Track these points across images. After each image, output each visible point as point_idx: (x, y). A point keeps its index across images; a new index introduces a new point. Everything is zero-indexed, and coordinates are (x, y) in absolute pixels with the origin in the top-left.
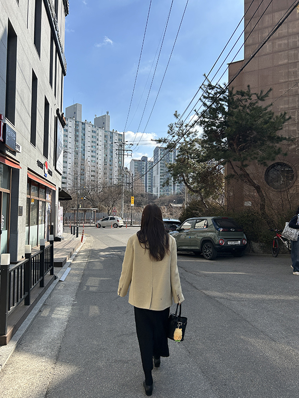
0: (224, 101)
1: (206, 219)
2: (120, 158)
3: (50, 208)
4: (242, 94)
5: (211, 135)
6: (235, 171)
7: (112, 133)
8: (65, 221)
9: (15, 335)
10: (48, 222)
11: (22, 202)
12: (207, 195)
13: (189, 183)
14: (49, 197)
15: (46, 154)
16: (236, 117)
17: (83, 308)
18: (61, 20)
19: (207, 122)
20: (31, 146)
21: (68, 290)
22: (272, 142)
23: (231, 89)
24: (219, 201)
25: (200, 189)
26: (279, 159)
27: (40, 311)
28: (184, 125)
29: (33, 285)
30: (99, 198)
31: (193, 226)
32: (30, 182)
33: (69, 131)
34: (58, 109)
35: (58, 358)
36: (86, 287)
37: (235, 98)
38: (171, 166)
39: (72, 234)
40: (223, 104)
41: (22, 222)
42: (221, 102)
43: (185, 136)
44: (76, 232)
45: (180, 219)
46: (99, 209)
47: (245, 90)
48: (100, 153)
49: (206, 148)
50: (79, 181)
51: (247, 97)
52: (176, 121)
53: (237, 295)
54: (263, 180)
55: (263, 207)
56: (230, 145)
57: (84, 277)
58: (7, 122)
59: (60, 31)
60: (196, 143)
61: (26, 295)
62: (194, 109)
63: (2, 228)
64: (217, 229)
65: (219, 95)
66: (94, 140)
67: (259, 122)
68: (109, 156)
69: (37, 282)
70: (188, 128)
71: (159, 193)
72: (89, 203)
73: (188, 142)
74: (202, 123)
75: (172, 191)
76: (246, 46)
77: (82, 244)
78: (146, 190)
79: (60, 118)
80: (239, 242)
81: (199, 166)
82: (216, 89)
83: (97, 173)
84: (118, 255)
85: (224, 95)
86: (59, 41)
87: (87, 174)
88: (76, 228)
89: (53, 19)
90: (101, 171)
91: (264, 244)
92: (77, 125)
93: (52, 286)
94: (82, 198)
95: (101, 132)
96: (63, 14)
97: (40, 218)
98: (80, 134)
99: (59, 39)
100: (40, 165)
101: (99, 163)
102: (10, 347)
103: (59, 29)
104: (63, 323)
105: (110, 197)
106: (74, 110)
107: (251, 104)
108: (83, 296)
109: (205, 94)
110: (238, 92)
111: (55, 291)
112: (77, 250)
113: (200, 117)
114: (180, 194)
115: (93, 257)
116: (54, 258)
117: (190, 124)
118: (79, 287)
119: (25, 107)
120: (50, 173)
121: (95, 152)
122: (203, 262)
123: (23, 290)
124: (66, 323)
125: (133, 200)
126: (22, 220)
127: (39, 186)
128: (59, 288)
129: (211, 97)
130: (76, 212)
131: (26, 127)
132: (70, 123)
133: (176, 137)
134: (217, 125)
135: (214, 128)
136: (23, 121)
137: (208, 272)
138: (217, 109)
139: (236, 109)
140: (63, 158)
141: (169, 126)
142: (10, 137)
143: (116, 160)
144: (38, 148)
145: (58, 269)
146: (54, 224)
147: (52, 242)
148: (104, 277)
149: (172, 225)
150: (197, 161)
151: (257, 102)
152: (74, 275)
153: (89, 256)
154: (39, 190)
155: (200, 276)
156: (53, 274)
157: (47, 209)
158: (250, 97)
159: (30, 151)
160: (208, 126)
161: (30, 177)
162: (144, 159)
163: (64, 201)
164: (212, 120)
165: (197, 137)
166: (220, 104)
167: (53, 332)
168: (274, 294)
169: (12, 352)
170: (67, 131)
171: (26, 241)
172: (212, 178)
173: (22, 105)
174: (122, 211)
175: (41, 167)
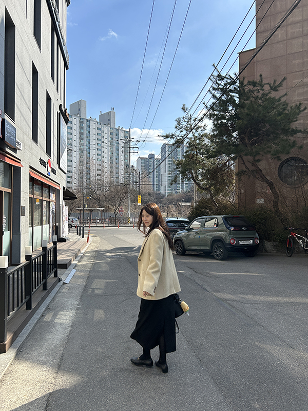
0: (234, 93)
1: (216, 218)
2: (126, 156)
3: (54, 208)
4: (254, 84)
5: (221, 129)
6: (246, 167)
7: (117, 130)
9: (16, 341)
10: (53, 222)
11: (25, 201)
12: (217, 193)
13: (198, 180)
14: (53, 197)
15: (48, 152)
16: (248, 109)
17: (88, 313)
18: (63, 12)
19: (217, 115)
20: (34, 144)
21: (72, 293)
22: (286, 135)
23: (242, 80)
24: (230, 198)
25: (210, 187)
26: (294, 153)
27: (43, 316)
28: (193, 119)
29: (35, 288)
30: (105, 197)
31: (203, 225)
32: (32, 180)
33: (73, 128)
34: (61, 105)
35: (60, 367)
36: (91, 290)
37: (247, 89)
38: (179, 163)
39: (78, 234)
40: (234, 96)
41: (25, 223)
43: (194, 131)
44: (82, 232)
45: (189, 218)
46: (106, 209)
47: (257, 79)
48: (106, 151)
49: (215, 142)
50: (85, 180)
51: (259, 88)
52: (184, 115)
53: (250, 297)
54: (276, 176)
55: (276, 204)
56: (242, 139)
57: (90, 279)
58: (6, 118)
59: (61, 22)
60: (205, 138)
61: (27, 299)
62: (203, 102)
63: (4, 228)
64: (228, 228)
65: (229, 86)
66: (99, 137)
67: (272, 113)
68: (115, 154)
69: (39, 285)
70: (197, 122)
71: (167, 192)
72: (95, 203)
73: (196, 137)
74: (211, 116)
75: (181, 190)
76: (258, 32)
77: (88, 244)
78: (154, 189)
79: (63, 114)
80: (252, 241)
81: (208, 163)
82: (225, 79)
83: (103, 172)
84: (125, 256)
85: (234, 86)
86: (61, 33)
87: (93, 173)
88: (82, 228)
89: (53, 9)
90: (107, 170)
91: (277, 243)
92: (81, 122)
93: (56, 289)
94: (88, 198)
95: (106, 130)
96: (65, 5)
97: (44, 218)
98: (85, 132)
99: (60, 30)
100: (42, 162)
101: (105, 162)
102: (10, 354)
103: (60, 19)
104: (66, 329)
105: (117, 196)
106: (78, 107)
107: (263, 94)
108: (88, 298)
109: (214, 86)
110: (249, 82)
111: (59, 294)
112: (83, 251)
113: (209, 110)
114: (189, 192)
115: (100, 258)
116: (58, 259)
117: (199, 118)
118: (84, 289)
119: (26, 102)
120: (54, 171)
121: (101, 150)
122: (214, 263)
123: (24, 293)
124: (69, 329)
125: (140, 199)
126: (24, 220)
127: (42, 185)
128: (63, 291)
129: (221, 89)
130: (82, 211)
131: (27, 123)
132: (75, 121)
133: (184, 132)
134: (227, 118)
135: (224, 121)
136: (23, 116)
137: (219, 273)
138: (227, 101)
139: (247, 100)
140: (67, 156)
141: (176, 120)
142: (10, 133)
143: (122, 158)
144: (41, 146)
145: (62, 270)
146: (59, 224)
147: (55, 243)
148: (111, 279)
149: (180, 225)
150: (206, 157)
151: (270, 93)
152: (79, 277)
153: (95, 258)
154: (42, 189)
155: (211, 277)
156: (57, 277)
157: (51, 209)
158: (263, 87)
159: (32, 149)
160: (217, 119)
161: (33, 175)
162: (152, 156)
163: (69, 201)
164: (222, 113)
165: (206, 132)
166: (231, 95)
167: (56, 338)
168: (290, 296)
169: (12, 360)
170: (71, 128)
171: (30, 242)
172: (222, 174)
173: (23, 99)
174: (129, 210)
175: (44, 165)
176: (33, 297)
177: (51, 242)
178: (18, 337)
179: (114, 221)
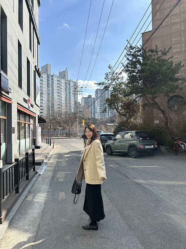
0: (140, 57)
1: (131, 133)
2: (75, 97)
3: (33, 128)
4: (152, 51)
5: (132, 79)
6: (148, 101)
7: (70, 81)
8: (43, 136)
9: (9, 216)
10: (32, 137)
11: (14, 124)
12: (130, 117)
13: (119, 110)
14: (32, 121)
15: (29, 94)
16: (149, 66)
17: (55, 194)
18: (36, 10)
19: (130, 70)
20: (19, 89)
21: (45, 181)
22: (172, 82)
23: (145, 49)
24: (138, 120)
25: (126, 114)
26: (177, 92)
27: (26, 197)
28: (115, 73)
29: (21, 179)
30: (63, 121)
31: (123, 137)
32: (19, 111)
33: (43, 81)
34: (36, 66)
36: (56, 179)
37: (148, 54)
38: (108, 100)
39: (47, 143)
40: (140, 59)
41: (15, 138)
42: (138, 57)
43: (116, 80)
44: (49, 142)
45: (113, 133)
46: (63, 128)
47: (154, 48)
48: (63, 93)
49: (129, 87)
50: (51, 111)
51: (155, 53)
52: (110, 71)
53: (155, 182)
54: (166, 106)
55: (166, 124)
56: (145, 85)
57: (55, 172)
58: (2, 73)
59: (35, 16)
60: (123, 85)
61: (16, 187)
62: (121, 63)
63: (2, 141)
64: (139, 139)
65: (137, 52)
66: (59, 86)
67: (164, 68)
68: (68, 96)
69: (24, 177)
70: (117, 75)
71: (99, 117)
72: (57, 125)
73: (118, 84)
74: (126, 71)
75: (107, 116)
76: (153, 20)
77: (53, 150)
78: (91, 115)
79: (37, 71)
80: (153, 146)
81: (125, 99)
82: (135, 49)
83: (61, 106)
84: (76, 157)
85: (140, 53)
86: (35, 22)
87: (56, 107)
88: (49, 140)
89: (30, 8)
90: (64, 105)
91: (168, 147)
92: (48, 77)
93: (34, 179)
94: (53, 122)
95: (63, 81)
96: (37, 6)
97: (27, 134)
98: (51, 83)
99: (35, 21)
100: (25, 100)
101: (62, 100)
102: (5, 224)
103: (34, 14)
104: (41, 206)
105: (70, 120)
106: (46, 68)
107: (158, 57)
108: (54, 184)
109: (128, 53)
110: (149, 50)
111: (37, 182)
112: (51, 154)
113: (125, 68)
114: (112, 117)
115: (61, 158)
116: (35, 159)
117: (119, 73)
118: (52, 178)
119: (14, 63)
120: (32, 106)
121: (60, 93)
122: (130, 160)
123: (14, 183)
124: (43, 205)
125: (83, 122)
126: (14, 136)
127: (25, 114)
128: (39, 180)
129: (132, 54)
130: (49, 130)
131: (15, 76)
132: (44, 76)
133: (110, 81)
134: (136, 72)
135: (134, 74)
136: (13, 72)
137: (135, 167)
138: (136, 62)
139: (148, 61)
140: (40, 97)
141: (105, 74)
142: (4, 82)
143: (73, 98)
144: (24, 90)
145: (38, 166)
146: (36, 138)
147: (33, 150)
148: (68, 172)
149: (109, 137)
150: (124, 96)
151: (162, 56)
152: (49, 171)
153: (58, 158)
154: (25, 117)
155: (130, 169)
156: (35, 171)
157: (31, 129)
158: (157, 53)
159: (18, 92)
160: (130, 73)
161: (19, 108)
162: (90, 97)
163: (42, 123)
164: (133, 69)
165: (123, 81)
166: (138, 59)
167: (34, 212)
168: (181, 180)
169: (6, 229)
170: (42, 81)
171: (18, 149)
172: (133, 106)
173: (12, 62)
174: (78, 129)
175: (26, 102)
176: (20, 185)
177: (31, 149)
178: (10, 213)
179: (69, 135)
